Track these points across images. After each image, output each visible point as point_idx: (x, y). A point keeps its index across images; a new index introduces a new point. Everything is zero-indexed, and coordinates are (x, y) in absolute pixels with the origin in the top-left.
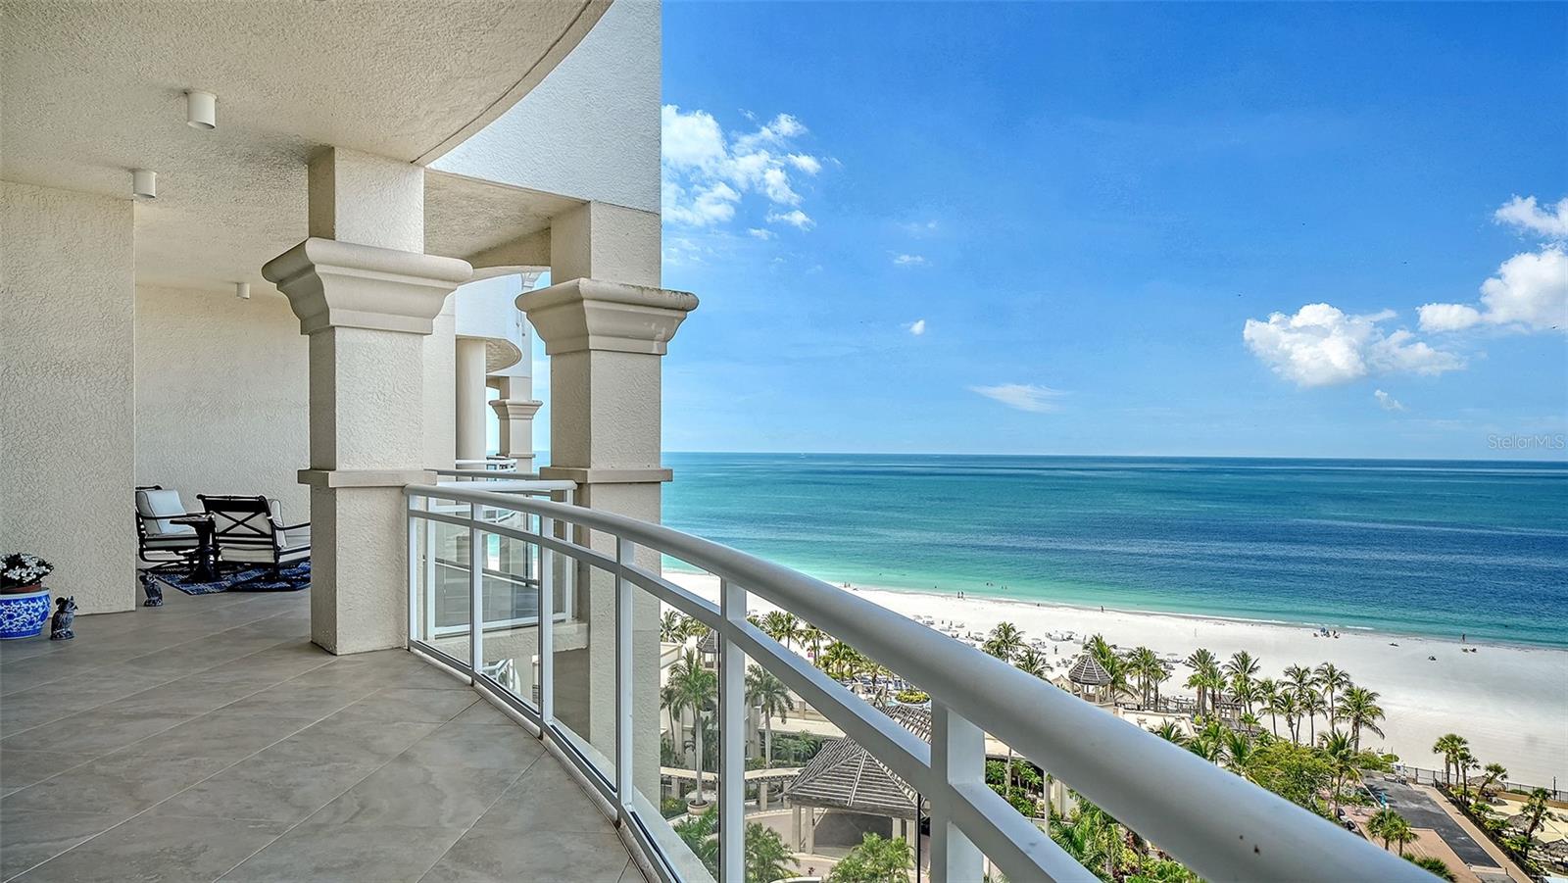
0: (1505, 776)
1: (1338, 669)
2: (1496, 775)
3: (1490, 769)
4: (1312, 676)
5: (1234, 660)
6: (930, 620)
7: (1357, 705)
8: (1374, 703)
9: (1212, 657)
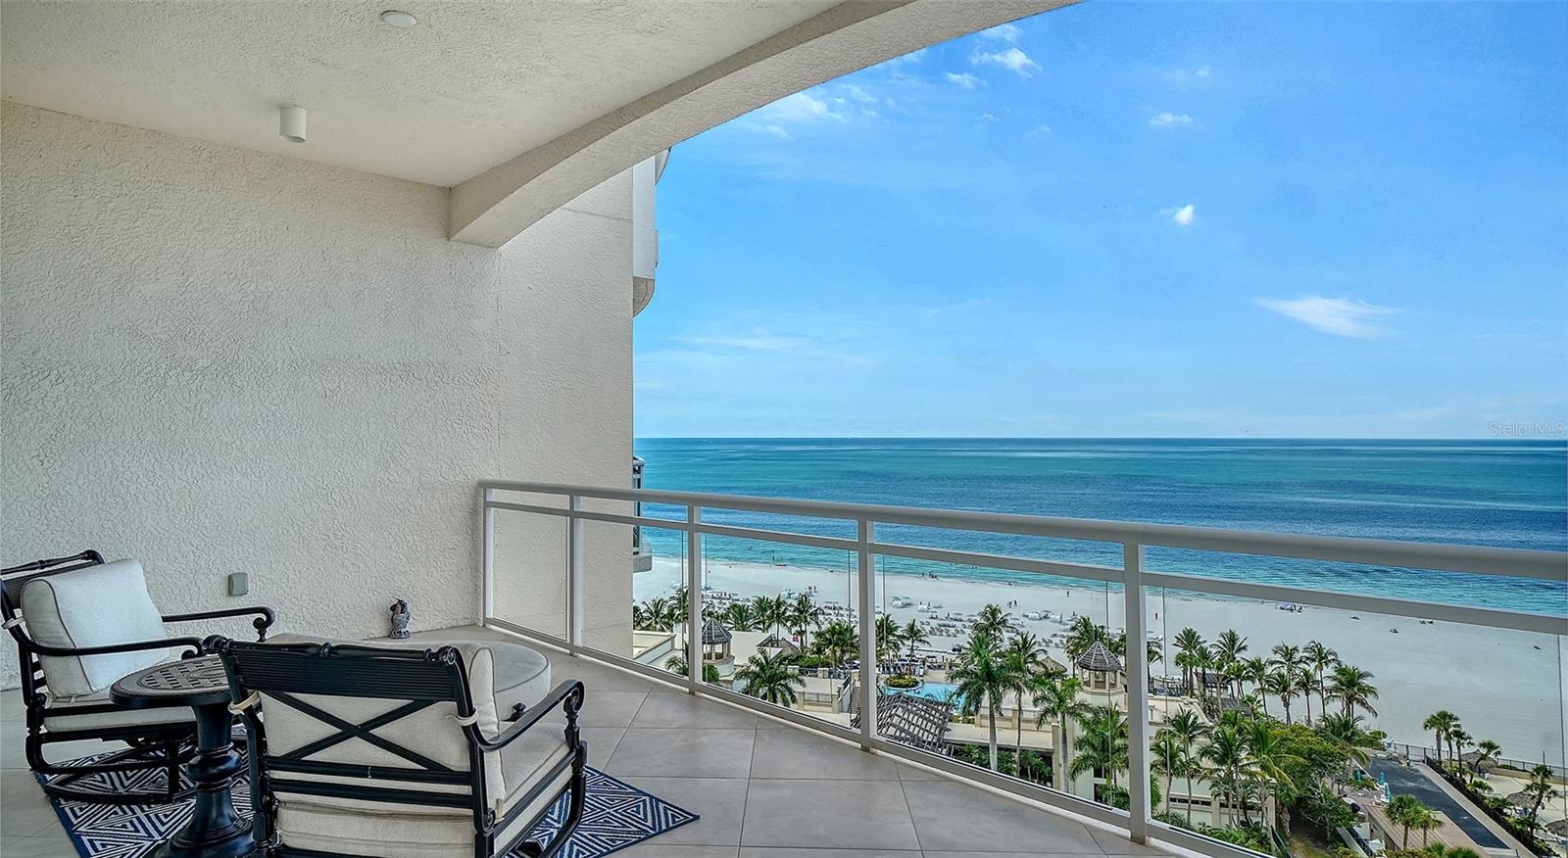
0: (1499, 753)
1: (1326, 647)
2: (1489, 751)
3: (1483, 745)
4: (1301, 654)
5: (1222, 639)
6: (909, 601)
7: (1351, 684)
8: (1365, 682)
9: (1199, 637)
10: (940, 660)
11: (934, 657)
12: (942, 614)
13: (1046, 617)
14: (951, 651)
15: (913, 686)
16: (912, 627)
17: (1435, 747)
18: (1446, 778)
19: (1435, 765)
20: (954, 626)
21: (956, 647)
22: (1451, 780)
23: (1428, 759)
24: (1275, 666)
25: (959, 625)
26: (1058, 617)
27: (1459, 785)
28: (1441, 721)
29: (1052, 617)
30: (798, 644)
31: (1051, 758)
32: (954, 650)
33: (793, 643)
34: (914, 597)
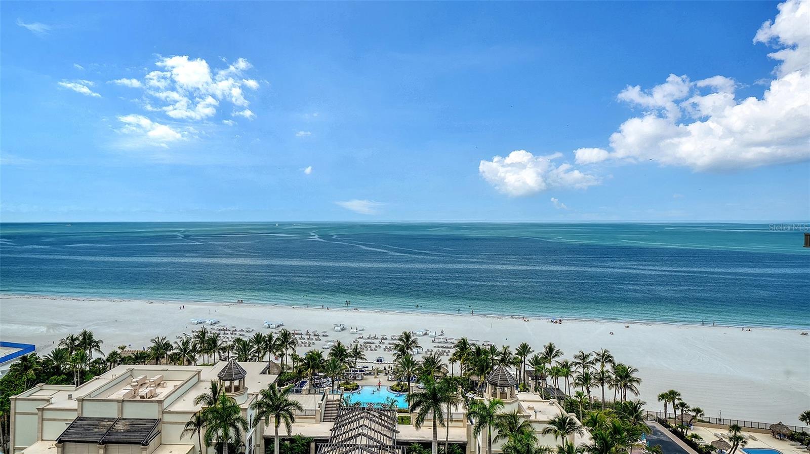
0: (703, 414)
2: (697, 413)
3: (694, 410)
4: (592, 357)
6: (344, 327)
7: (624, 377)
8: (634, 375)
9: (530, 348)
10: (370, 369)
11: (367, 367)
12: (366, 335)
13: (426, 334)
14: (375, 362)
15: (356, 389)
16: (356, 349)
17: (664, 411)
18: (671, 431)
19: (663, 423)
20: (373, 343)
21: (378, 359)
22: (675, 432)
23: (659, 418)
24: (577, 366)
25: (377, 341)
26: (434, 334)
27: (681, 436)
28: (670, 396)
29: (430, 334)
30: (279, 362)
31: (465, 448)
32: (378, 361)
33: (276, 362)
34: (347, 324)
